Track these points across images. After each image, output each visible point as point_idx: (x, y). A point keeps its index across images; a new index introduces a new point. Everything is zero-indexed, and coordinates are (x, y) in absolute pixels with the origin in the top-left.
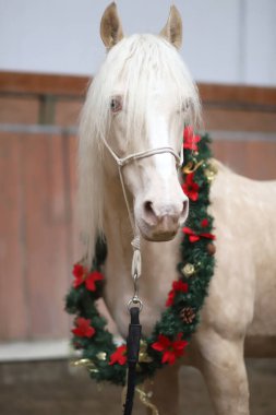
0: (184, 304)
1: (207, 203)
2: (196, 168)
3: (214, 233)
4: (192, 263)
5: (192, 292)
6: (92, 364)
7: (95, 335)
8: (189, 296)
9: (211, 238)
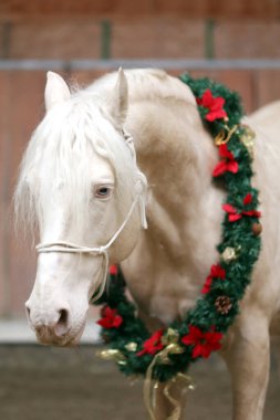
0: (220, 292)
1: (250, 174)
2: (229, 137)
3: (260, 209)
4: (232, 246)
5: (230, 279)
6: (121, 356)
7: (123, 324)
8: (226, 284)
9: (256, 216)
